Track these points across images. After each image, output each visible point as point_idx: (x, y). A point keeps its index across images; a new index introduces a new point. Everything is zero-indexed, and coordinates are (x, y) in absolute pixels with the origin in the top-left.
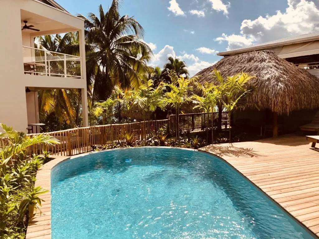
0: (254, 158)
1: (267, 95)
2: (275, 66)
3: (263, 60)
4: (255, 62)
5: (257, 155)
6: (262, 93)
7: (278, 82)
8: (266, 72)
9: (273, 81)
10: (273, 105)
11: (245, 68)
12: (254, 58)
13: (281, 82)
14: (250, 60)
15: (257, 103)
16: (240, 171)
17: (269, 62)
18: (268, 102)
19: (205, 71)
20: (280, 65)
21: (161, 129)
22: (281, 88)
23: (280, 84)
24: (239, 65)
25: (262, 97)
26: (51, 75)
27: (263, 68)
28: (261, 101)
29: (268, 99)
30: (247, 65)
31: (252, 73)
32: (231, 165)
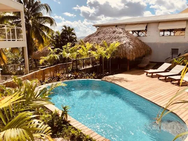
0: (128, 82)
1: (125, 51)
2: (127, 36)
3: (120, 33)
4: (117, 33)
5: (129, 81)
6: (123, 50)
7: (130, 45)
8: (123, 39)
9: (127, 44)
10: (128, 56)
11: (112, 37)
12: (116, 31)
13: (131, 45)
14: (114, 32)
15: (120, 55)
16: (128, 89)
17: (124, 34)
18: (126, 54)
19: (91, 36)
20: (129, 36)
21: (69, 68)
22: (131, 48)
23: (130, 46)
24: (108, 34)
25: (123, 52)
26: (12, 40)
27: (122, 37)
28: (122, 54)
29: (126, 53)
30: (113, 35)
31: (117, 39)
32: (122, 87)
